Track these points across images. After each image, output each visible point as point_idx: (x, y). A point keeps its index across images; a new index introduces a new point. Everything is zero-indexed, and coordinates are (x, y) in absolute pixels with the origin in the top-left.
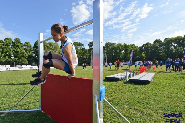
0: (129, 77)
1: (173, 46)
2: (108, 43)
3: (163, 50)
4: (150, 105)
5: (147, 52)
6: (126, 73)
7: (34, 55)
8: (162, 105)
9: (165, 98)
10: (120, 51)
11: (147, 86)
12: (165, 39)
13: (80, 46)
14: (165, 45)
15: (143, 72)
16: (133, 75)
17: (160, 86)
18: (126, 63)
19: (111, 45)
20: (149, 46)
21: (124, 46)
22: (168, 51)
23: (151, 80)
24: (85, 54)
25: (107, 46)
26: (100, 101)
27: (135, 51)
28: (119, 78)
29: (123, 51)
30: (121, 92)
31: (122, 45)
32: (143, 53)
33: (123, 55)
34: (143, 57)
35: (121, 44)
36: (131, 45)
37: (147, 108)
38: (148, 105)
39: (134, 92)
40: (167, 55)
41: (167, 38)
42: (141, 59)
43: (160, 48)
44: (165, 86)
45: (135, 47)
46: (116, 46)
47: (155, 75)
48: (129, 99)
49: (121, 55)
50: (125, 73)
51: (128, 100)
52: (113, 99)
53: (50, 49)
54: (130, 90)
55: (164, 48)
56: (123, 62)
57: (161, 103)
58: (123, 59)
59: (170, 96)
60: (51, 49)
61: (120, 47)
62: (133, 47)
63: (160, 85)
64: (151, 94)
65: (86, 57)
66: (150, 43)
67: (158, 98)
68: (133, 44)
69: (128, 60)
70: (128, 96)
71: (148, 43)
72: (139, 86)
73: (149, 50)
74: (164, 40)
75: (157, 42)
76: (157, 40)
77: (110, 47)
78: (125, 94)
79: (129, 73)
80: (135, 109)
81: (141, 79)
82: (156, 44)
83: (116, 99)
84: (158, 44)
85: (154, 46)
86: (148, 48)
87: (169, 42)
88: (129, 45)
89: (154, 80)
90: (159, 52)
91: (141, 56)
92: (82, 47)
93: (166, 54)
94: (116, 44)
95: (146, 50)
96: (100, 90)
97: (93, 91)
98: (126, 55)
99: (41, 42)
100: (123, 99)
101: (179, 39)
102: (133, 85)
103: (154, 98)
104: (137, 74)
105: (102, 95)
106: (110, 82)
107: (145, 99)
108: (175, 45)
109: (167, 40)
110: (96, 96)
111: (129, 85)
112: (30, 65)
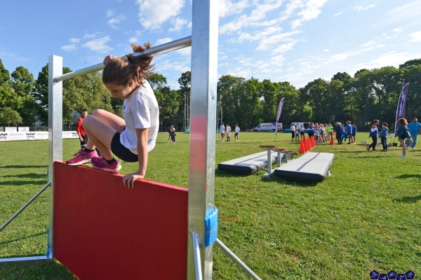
0: (274, 164)
1: (375, 88)
2: (227, 77)
3: (353, 98)
4: (323, 240)
5: (316, 101)
6: (269, 155)
7: (39, 102)
8: (351, 240)
9: (357, 221)
10: (255, 96)
11: (316, 188)
12: (358, 72)
13: (159, 82)
14: (356, 87)
15: (306, 151)
16: (284, 160)
17: (346, 189)
18: (269, 126)
19: (234, 81)
20: (321, 87)
21: (263, 86)
22: (364, 100)
23: (326, 172)
24: (170, 102)
25: (222, 85)
26: (206, 248)
27: (288, 98)
28: (252, 167)
29: (262, 98)
30: (254, 205)
31: (260, 84)
32: (308, 103)
33: (261, 107)
34: (308, 113)
35: (256, 81)
36: (280, 83)
37: (315, 248)
38: (318, 240)
39: (286, 205)
40: (362, 109)
41: (362, 71)
42: (301, 117)
43: (346, 93)
44: (358, 188)
45: (289, 90)
46: (246, 85)
47: (335, 159)
48: (275, 223)
49: (257, 107)
50: (266, 152)
51: (272, 225)
52: (237, 222)
53: (81, 87)
54: (276, 198)
55: (354, 93)
56: (262, 124)
57: (348, 234)
58: (261, 116)
59: (368, 215)
60: (85, 87)
61: (255, 89)
62: (284, 90)
64: (325, 209)
65: (173, 111)
66: (323, 80)
67: (341, 221)
68: (285, 82)
69: (274, 121)
70: (273, 216)
71: (320, 79)
72: (299, 188)
73: (320, 97)
74: (356, 74)
75: (340, 80)
76: (339, 73)
77: (231, 88)
78: (265, 211)
79: (274, 154)
80: (288, 251)
81: (302, 171)
82: (336, 84)
83: (244, 224)
84: (342, 83)
85: (332, 87)
86: (318, 91)
87: (366, 78)
88: (275, 84)
89: (331, 173)
90: (343, 103)
91: (302, 110)
92: (163, 85)
93: (360, 108)
94: (246, 80)
95: (314, 96)
96: (207, 219)
97: (190, 222)
98: (268, 107)
99: (56, 80)
100: (260, 224)
101: (387, 73)
102: (285, 186)
103: (333, 219)
104: (293, 155)
105: (211, 232)
106: (230, 176)
107: (311, 224)
108: (380, 87)
109: (361, 75)
110: (197, 235)
111: (276, 186)
112: (28, 128)
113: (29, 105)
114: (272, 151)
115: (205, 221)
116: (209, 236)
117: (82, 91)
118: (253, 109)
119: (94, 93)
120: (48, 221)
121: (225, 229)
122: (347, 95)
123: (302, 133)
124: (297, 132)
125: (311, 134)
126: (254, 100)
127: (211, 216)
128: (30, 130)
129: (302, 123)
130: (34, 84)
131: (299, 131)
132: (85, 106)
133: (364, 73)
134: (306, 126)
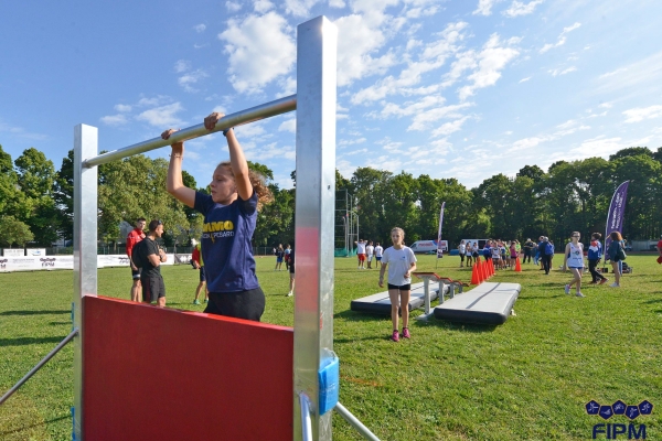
0: (434, 300)
1: (577, 189)
2: (366, 169)
3: (546, 204)
4: (502, 408)
5: (496, 207)
6: (426, 287)
7: (63, 207)
8: (541, 407)
9: (552, 379)
10: (407, 200)
11: (493, 334)
12: (554, 166)
14: (552, 187)
15: (481, 281)
16: (449, 294)
18: (427, 245)
19: (376, 177)
20: (502, 187)
21: (419, 185)
22: (561, 205)
23: (507, 309)
24: (279, 208)
25: (359, 183)
27: (453, 204)
29: (418, 203)
30: (403, 361)
31: (415, 181)
32: (484, 210)
33: (416, 216)
34: (484, 226)
35: (409, 177)
36: (443, 180)
37: (491, 420)
38: (495, 408)
39: (450, 359)
40: (560, 219)
41: (559, 163)
42: (474, 231)
43: (537, 195)
44: (552, 331)
45: (457, 191)
46: (393, 182)
48: (433, 387)
49: (411, 217)
50: (422, 284)
51: (429, 390)
52: (377, 388)
54: (436, 350)
55: (549, 196)
56: (417, 243)
57: (537, 398)
58: (417, 230)
59: (565, 371)
61: (408, 189)
62: (449, 190)
63: (537, 329)
64: (505, 363)
65: (284, 222)
66: (505, 177)
67: (528, 380)
68: (451, 180)
69: (434, 237)
70: (431, 376)
71: (500, 175)
72: (469, 335)
73: (501, 201)
74: (550, 168)
75: (529, 176)
76: (527, 167)
77: (372, 187)
78: (421, 369)
79: (434, 286)
81: (475, 308)
82: (524, 182)
83: (387, 390)
85: (517, 186)
86: (498, 193)
87: (565, 174)
88: (436, 182)
89: (516, 311)
90: (534, 211)
91: (476, 222)
93: (557, 217)
95: (492, 199)
96: (321, 372)
97: (296, 379)
98: (427, 216)
99: (88, 165)
100: (411, 388)
101: (593, 167)
102: (450, 332)
103: (516, 378)
104: (461, 287)
105: (328, 391)
106: (369, 320)
107: (485, 385)
108: (584, 187)
109: (558, 170)
110: (307, 398)
111: (436, 332)
112: (43, 251)
113: (45, 212)
114: (431, 282)
115: (319, 374)
116: (325, 398)
117: (135, 189)
118: (405, 219)
119: (156, 193)
120: (74, 398)
121: (359, 398)
122: (538, 199)
123: (475, 255)
124: (469, 254)
125: (488, 255)
126: (406, 206)
127: (327, 367)
128: (47, 254)
129: (476, 241)
130: (54, 178)
131: (471, 251)
132: (141, 213)
133: (562, 167)
134: (482, 245)
